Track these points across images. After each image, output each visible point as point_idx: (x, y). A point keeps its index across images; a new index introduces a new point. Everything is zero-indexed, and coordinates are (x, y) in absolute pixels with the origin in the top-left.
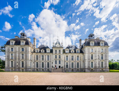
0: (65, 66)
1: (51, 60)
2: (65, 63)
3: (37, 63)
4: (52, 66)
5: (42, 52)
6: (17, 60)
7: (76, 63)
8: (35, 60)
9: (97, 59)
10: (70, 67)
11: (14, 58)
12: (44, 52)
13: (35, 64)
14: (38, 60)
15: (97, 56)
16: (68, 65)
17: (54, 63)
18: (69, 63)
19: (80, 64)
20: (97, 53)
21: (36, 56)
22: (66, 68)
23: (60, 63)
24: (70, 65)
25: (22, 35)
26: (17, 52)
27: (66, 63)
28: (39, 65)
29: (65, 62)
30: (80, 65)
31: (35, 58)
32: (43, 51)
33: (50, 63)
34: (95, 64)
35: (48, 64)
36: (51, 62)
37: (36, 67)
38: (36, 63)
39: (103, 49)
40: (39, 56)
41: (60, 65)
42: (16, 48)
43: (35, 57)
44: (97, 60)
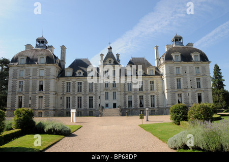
0: (125, 103)
1: (96, 91)
2: (125, 97)
3: (68, 99)
4: (99, 104)
5: (78, 75)
6: (30, 93)
7: (150, 96)
8: (63, 91)
9: (189, 87)
10: (136, 106)
11: (23, 89)
12: (82, 75)
13: (63, 102)
14: (70, 91)
15: (189, 82)
16: (131, 101)
17: (103, 97)
18: (133, 96)
19: (158, 98)
20: (188, 75)
21: (66, 85)
22: (127, 107)
23: (114, 97)
24: (136, 101)
25: (39, 42)
26: (30, 78)
27: (127, 96)
28: (71, 103)
29: (126, 94)
30: (158, 100)
31: (63, 87)
32: (80, 73)
33: (94, 98)
34: (186, 99)
35: (90, 100)
36: (96, 95)
37: (65, 108)
38: (65, 99)
39: (198, 68)
40: (71, 84)
41: (115, 102)
42: (29, 69)
43: (63, 85)
44: (189, 90)
